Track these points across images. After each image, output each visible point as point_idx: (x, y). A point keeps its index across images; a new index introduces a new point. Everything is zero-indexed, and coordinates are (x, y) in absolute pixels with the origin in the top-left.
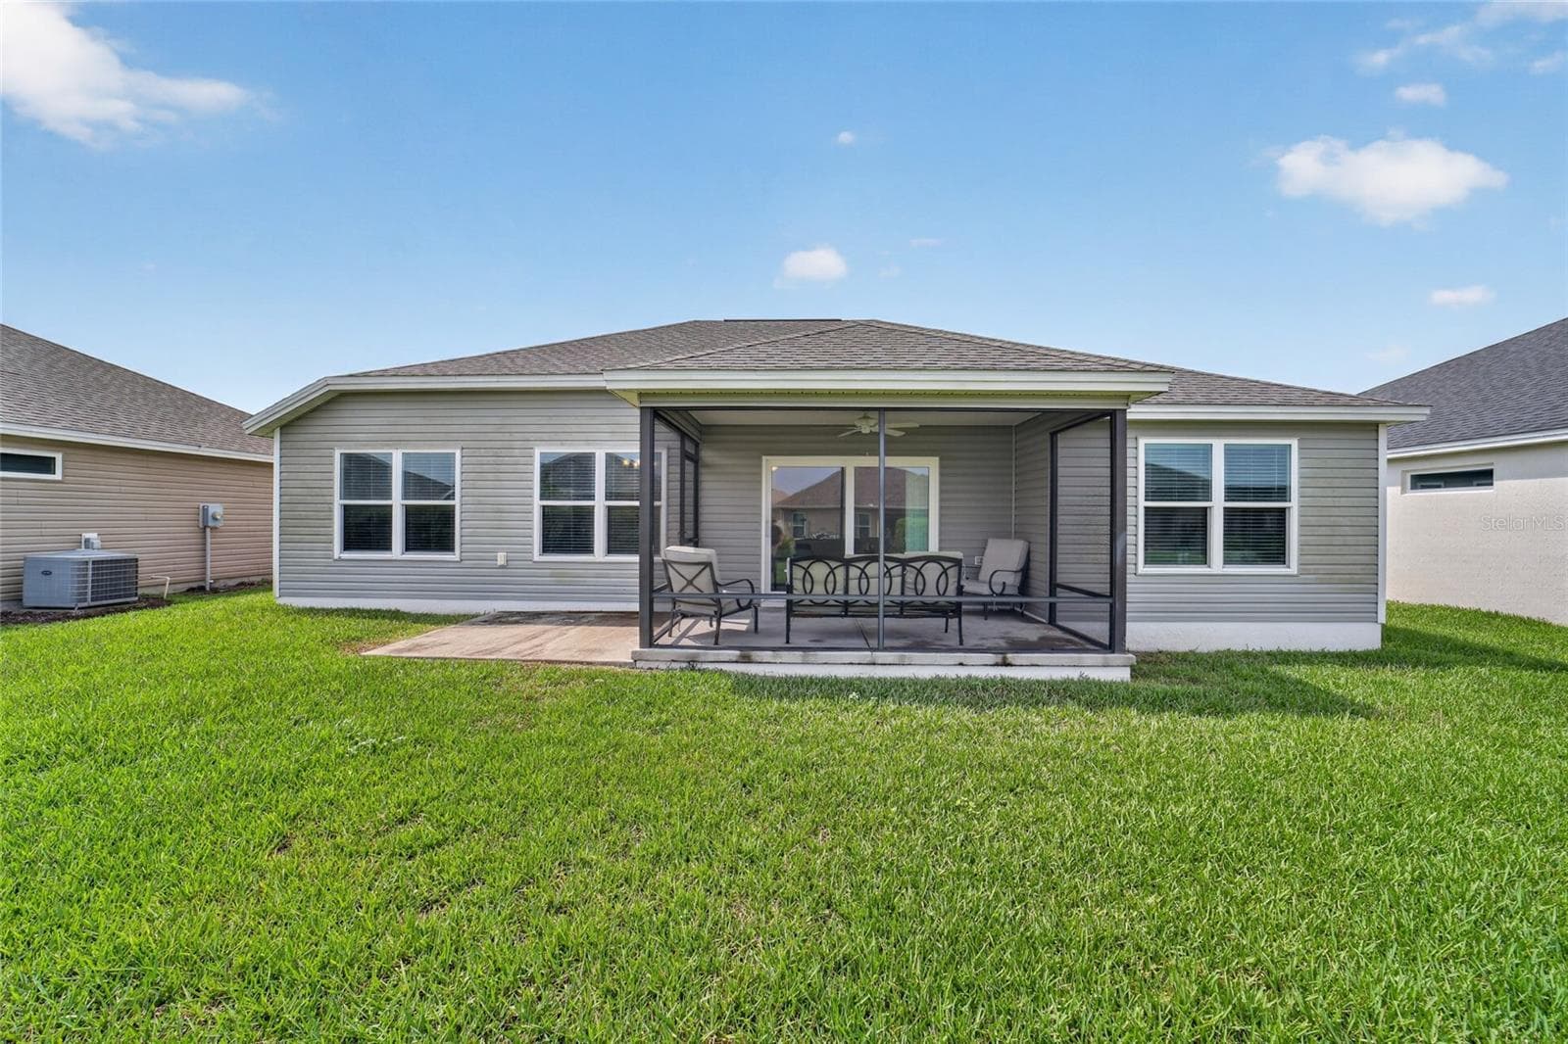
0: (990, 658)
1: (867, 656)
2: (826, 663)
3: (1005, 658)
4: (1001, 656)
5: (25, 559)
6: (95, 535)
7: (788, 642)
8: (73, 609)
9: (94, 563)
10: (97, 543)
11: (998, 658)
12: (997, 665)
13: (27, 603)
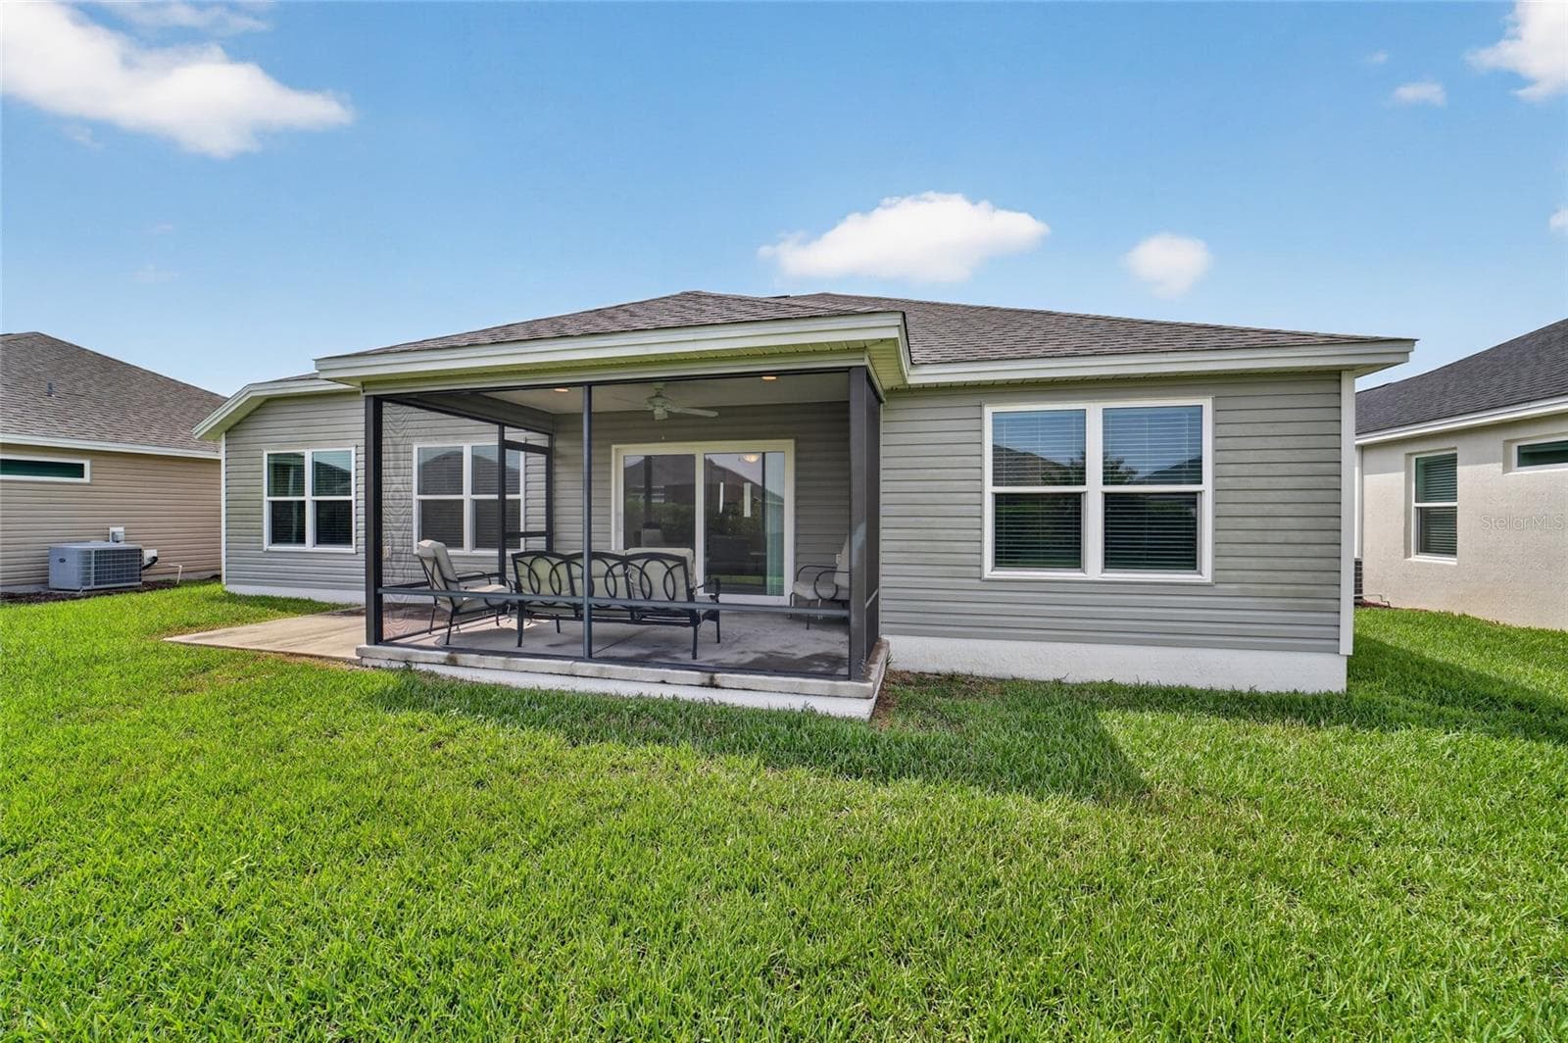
0: (696, 676)
1: (565, 666)
2: (526, 672)
3: (712, 678)
4: (708, 675)
5: (50, 548)
6: (122, 529)
7: (520, 645)
8: (79, 591)
9: (96, 552)
10: (121, 536)
11: (705, 678)
12: (702, 685)
13: (52, 585)
